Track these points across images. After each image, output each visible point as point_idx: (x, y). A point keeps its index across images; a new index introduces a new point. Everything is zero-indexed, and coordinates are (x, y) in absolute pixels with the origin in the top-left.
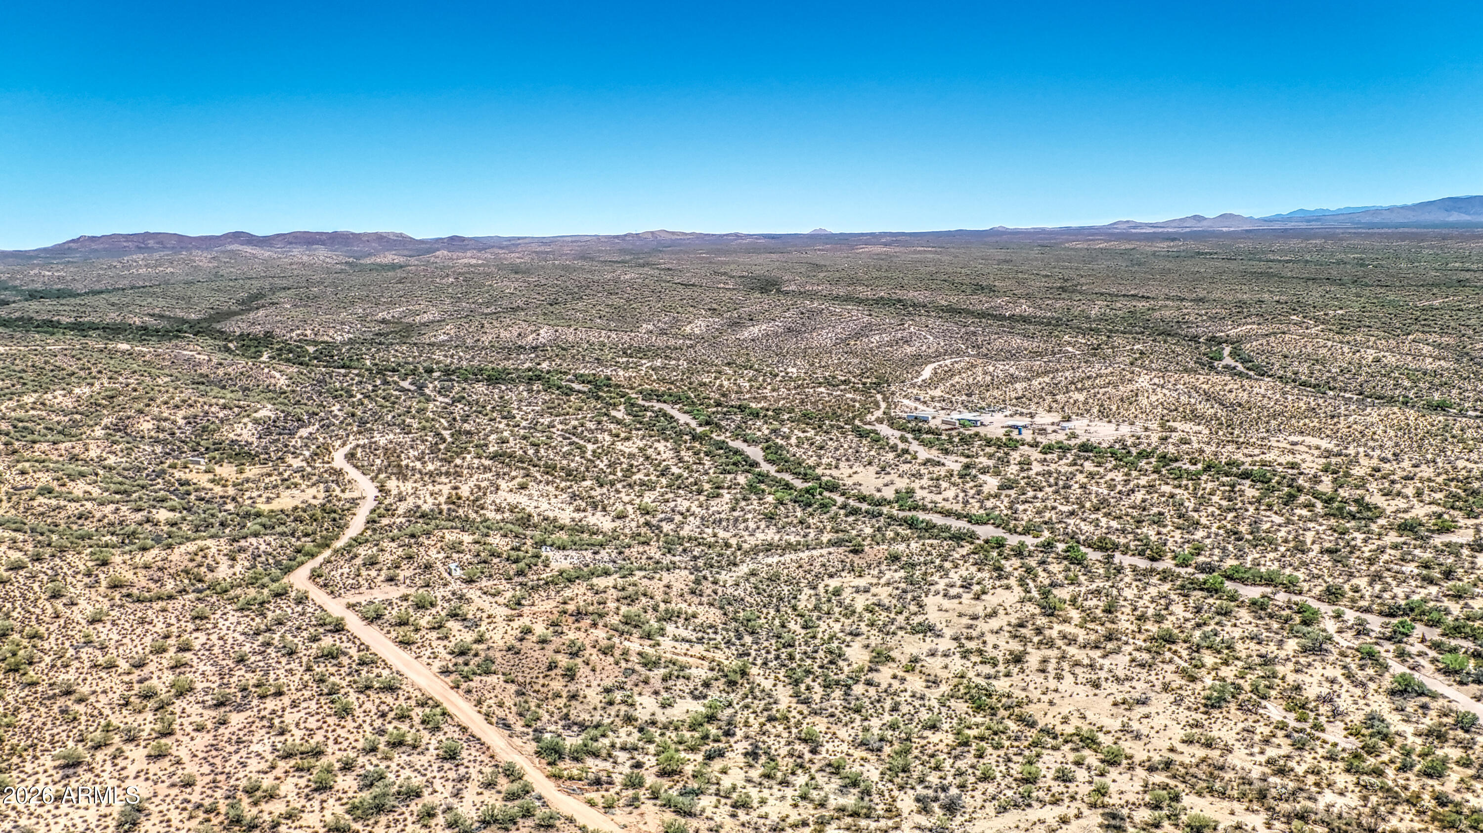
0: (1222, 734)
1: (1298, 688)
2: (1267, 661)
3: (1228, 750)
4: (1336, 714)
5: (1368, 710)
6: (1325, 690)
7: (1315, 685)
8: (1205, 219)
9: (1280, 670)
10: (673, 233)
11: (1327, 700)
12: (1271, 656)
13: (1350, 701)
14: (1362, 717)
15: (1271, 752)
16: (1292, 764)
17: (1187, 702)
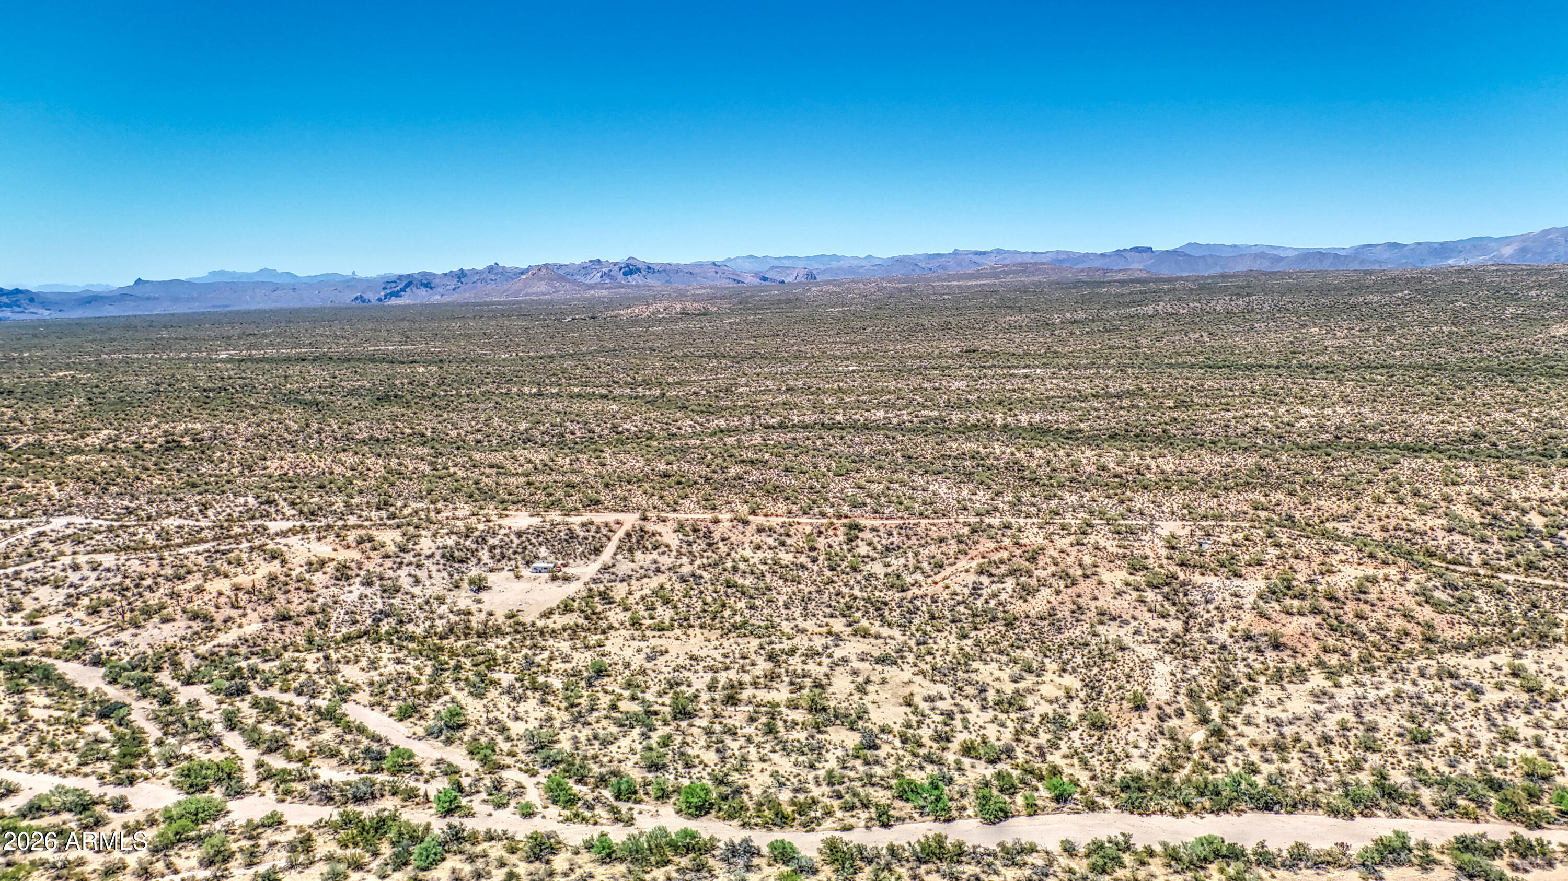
0: (583, 656)
1: (543, 702)
2: (578, 719)
3: (574, 648)
4: (509, 691)
5: (485, 701)
6: (521, 708)
7: (531, 710)
9: (565, 716)
11: (519, 699)
12: (579, 726)
13: (500, 705)
14: (488, 694)
15: (546, 654)
16: (530, 653)
17: (620, 667)
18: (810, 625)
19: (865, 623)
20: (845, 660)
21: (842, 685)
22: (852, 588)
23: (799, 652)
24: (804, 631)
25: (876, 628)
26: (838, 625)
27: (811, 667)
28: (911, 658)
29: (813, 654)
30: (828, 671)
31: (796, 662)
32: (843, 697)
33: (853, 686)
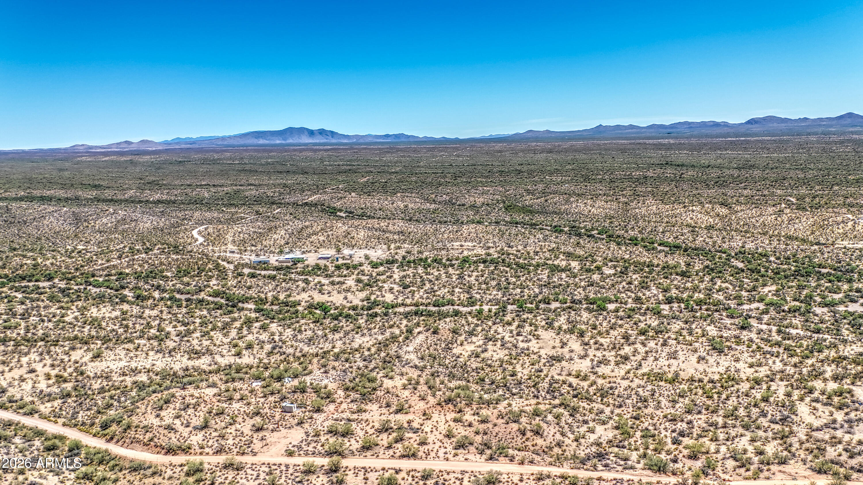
8: (132, 143)
18: (624, 383)
19: (584, 385)
20: (581, 358)
21: (576, 346)
22: (612, 413)
23: (613, 363)
24: (624, 379)
25: (572, 380)
26: (602, 383)
27: (599, 354)
28: (543, 360)
29: (604, 362)
30: (588, 352)
31: (610, 356)
32: (571, 341)
33: (570, 345)
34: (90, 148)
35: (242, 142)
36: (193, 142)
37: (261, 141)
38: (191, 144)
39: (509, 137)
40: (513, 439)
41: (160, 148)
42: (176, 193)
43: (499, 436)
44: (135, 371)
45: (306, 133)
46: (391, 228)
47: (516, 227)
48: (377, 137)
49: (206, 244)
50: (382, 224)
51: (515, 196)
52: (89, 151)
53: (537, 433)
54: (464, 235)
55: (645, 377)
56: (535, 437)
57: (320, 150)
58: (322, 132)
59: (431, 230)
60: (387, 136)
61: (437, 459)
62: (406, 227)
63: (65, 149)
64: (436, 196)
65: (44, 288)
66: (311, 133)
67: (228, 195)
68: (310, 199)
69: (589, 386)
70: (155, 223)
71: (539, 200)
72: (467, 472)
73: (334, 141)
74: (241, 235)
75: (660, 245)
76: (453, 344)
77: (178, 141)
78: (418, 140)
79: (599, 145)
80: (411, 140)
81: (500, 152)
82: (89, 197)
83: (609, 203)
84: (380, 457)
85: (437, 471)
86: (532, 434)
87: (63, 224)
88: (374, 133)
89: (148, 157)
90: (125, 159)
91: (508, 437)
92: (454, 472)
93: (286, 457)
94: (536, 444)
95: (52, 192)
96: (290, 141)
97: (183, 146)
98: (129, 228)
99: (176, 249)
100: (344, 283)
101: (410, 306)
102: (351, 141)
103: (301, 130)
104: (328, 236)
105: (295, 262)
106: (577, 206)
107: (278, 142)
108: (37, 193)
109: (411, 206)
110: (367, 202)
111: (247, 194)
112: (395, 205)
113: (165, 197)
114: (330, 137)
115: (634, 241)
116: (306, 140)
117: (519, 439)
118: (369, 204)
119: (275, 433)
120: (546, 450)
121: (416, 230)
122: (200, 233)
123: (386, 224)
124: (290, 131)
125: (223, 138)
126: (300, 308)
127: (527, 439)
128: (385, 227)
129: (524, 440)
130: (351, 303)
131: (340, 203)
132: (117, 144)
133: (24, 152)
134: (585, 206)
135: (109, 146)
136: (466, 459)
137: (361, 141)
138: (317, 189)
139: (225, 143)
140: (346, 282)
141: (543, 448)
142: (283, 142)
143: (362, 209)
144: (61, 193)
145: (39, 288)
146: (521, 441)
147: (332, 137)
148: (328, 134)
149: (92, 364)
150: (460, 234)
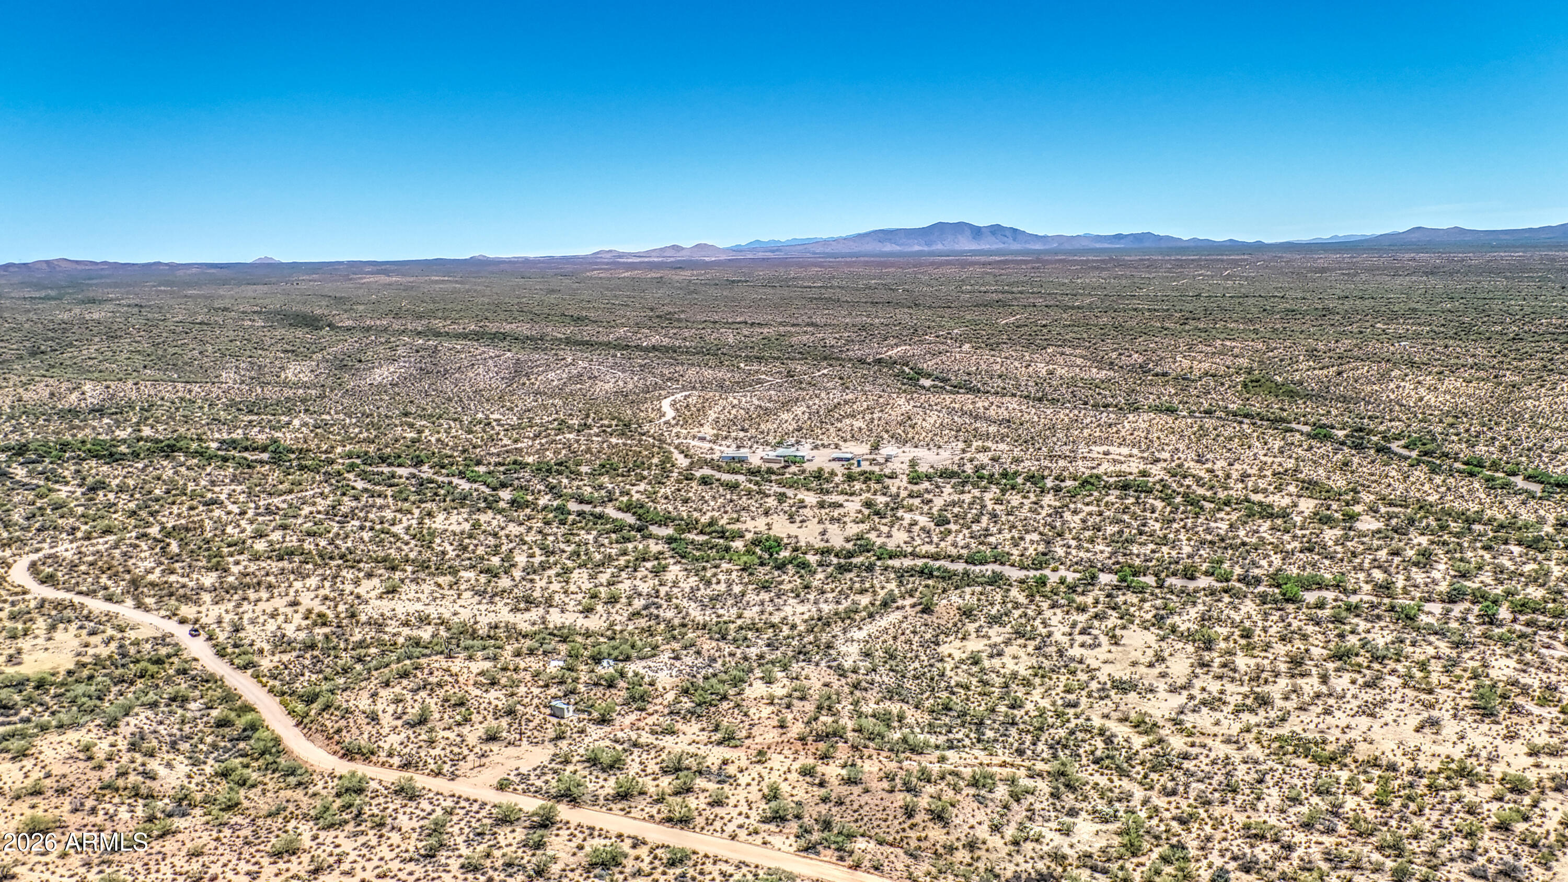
8: (683, 249)
10: (77, 262)
18: (1221, 750)
19: (1138, 741)
20: (1173, 690)
21: (1179, 667)
22: (1145, 802)
23: (1231, 708)
24: (1228, 741)
25: (1121, 731)
26: (1178, 743)
27: (1214, 687)
28: (1094, 685)
29: (1213, 703)
30: (1195, 681)
31: (1234, 693)
32: (1178, 655)
33: (1168, 664)
34: (620, 257)
35: (855, 248)
36: (776, 247)
37: (888, 248)
38: (773, 251)
39: (1366, 240)
40: (885, 820)
41: (723, 257)
42: (687, 334)
43: (861, 811)
44: (424, 620)
45: (968, 232)
46: (992, 412)
47: (1241, 423)
48: (1099, 238)
49: (673, 422)
50: (980, 404)
51: (1281, 360)
52: (616, 262)
53: (939, 817)
54: (1123, 433)
55: (1275, 745)
56: (930, 824)
57: (973, 264)
58: (996, 230)
59: (1066, 419)
60: (1119, 237)
61: (719, 834)
62: (1021, 411)
63: (585, 258)
64: (1120, 354)
65: (401, 477)
66: (977, 232)
67: (766, 341)
68: (890, 353)
69: (1145, 747)
70: (621, 383)
71: (1325, 372)
72: (747, 866)
73: (1015, 246)
74: (734, 412)
75: (1528, 478)
76: (947, 635)
77: (754, 246)
78: (1179, 244)
79: (1553, 260)
80: (1163, 245)
81: (1323, 270)
82: (559, 336)
83: (1474, 384)
84: (632, 815)
85: (702, 854)
86: (927, 817)
87: (491, 379)
88: (1095, 232)
89: (688, 273)
90: (654, 275)
91: (879, 815)
92: (726, 862)
93: (494, 791)
94: (926, 838)
95: (514, 326)
96: (939, 247)
97: (760, 255)
98: (580, 389)
99: (625, 428)
100: (841, 506)
101: (924, 557)
102: (1047, 247)
103: (959, 228)
104: (872, 420)
105: (789, 462)
106: (1398, 387)
107: (917, 248)
108: (492, 327)
109: (1060, 371)
110: (982, 362)
111: (794, 340)
112: (1031, 369)
113: (666, 341)
114: (1010, 240)
115: (1474, 467)
116: (966, 244)
117: (896, 822)
118: (984, 367)
119: (510, 748)
120: (941, 851)
121: (1036, 419)
122: (673, 405)
123: (986, 404)
124: (940, 229)
125: (826, 242)
126: (738, 544)
127: (913, 826)
128: (982, 410)
129: (906, 826)
130: (827, 541)
131: (934, 362)
132: (661, 249)
133: (526, 262)
134: (1416, 388)
135: (648, 254)
136: (765, 843)
137: (1067, 246)
138: (914, 334)
139: (829, 250)
140: (845, 504)
141: (938, 846)
142: (926, 249)
143: (969, 374)
144: (524, 329)
145: (393, 476)
146: (898, 827)
147: (1014, 240)
148: (1007, 233)
149: (378, 602)
150: (1115, 429)
